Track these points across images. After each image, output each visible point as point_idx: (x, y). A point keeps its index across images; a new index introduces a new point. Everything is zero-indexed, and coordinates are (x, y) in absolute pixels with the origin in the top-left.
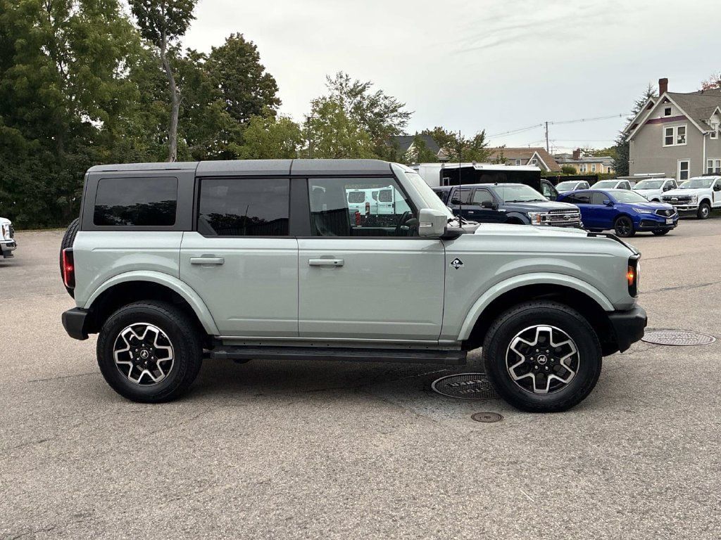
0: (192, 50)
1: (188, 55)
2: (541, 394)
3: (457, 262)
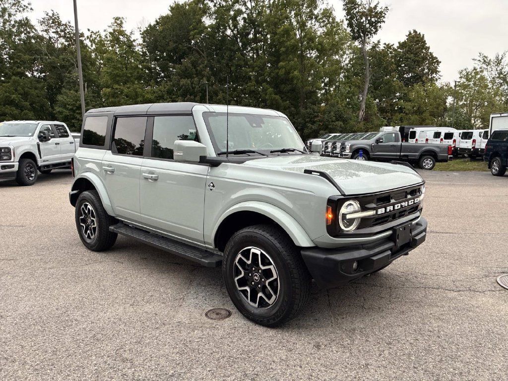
0: (387, 44)
1: (384, 47)
2: (253, 306)
3: (212, 185)
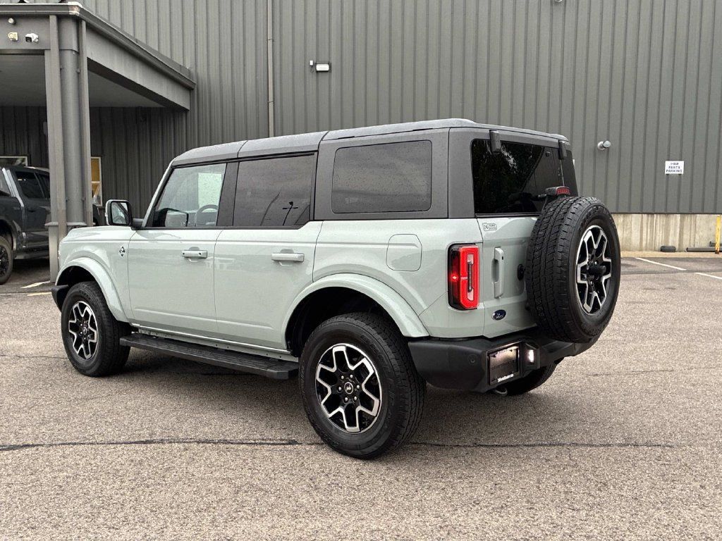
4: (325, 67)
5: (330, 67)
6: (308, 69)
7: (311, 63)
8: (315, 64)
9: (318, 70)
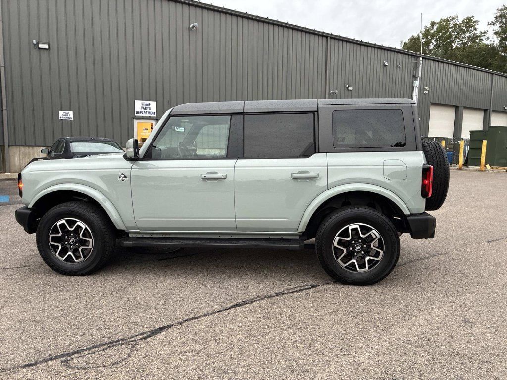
4: (46, 47)
5: (49, 47)
6: (32, 46)
7: (34, 42)
8: (38, 43)
9: (40, 47)
